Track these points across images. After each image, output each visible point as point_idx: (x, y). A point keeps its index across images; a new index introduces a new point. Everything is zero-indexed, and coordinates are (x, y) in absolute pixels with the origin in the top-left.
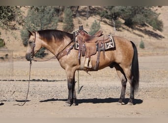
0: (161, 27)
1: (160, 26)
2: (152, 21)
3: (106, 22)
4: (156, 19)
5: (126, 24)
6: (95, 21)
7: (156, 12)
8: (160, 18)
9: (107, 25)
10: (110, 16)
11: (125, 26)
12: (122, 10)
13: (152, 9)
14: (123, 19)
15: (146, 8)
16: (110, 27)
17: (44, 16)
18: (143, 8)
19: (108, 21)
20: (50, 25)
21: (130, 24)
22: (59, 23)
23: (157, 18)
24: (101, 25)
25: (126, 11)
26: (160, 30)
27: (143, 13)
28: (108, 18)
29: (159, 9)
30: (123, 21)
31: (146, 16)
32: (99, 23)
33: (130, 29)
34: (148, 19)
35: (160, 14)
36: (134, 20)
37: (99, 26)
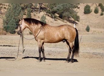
0: (78, 20)
1: (78, 19)
2: (74, 16)
3: (49, 16)
4: (76, 15)
5: (59, 17)
6: (43, 15)
7: (76, 11)
8: (78, 14)
9: (49, 17)
10: (51, 12)
11: (59, 18)
12: (58, 9)
13: (74, 9)
14: (58, 14)
15: (71, 9)
16: (51, 18)
17: (16, 11)
18: (69, 9)
19: (50, 15)
20: (19, 17)
21: (61, 17)
22: (24, 16)
23: (76, 14)
24: (46, 17)
25: (60, 10)
26: (78, 21)
27: (69, 11)
28: (50, 14)
29: (78, 9)
30: (58, 15)
31: (71, 13)
32: (45, 16)
33: (62, 20)
34: (71, 15)
35: (78, 12)
36: (64, 14)
37: (45, 18)
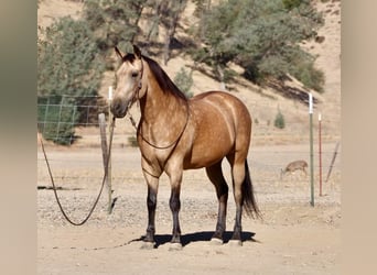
0: (321, 85)
1: (319, 81)
2: (301, 71)
3: (203, 71)
4: (310, 68)
5: (246, 75)
6: (182, 69)
7: (311, 52)
8: (319, 65)
9: (206, 77)
10: (213, 58)
11: (243, 80)
12: (239, 47)
13: (301, 45)
14: (241, 64)
15: (289, 43)
16: (212, 81)
17: (75, 57)
18: (283, 44)
19: (209, 69)
20: (87, 77)
21: (252, 75)
22: (107, 74)
23: (311, 65)
24: (194, 78)
25: (247, 48)
26: (318, 90)
27: (282, 53)
28: (209, 64)
29: (317, 45)
30: (239, 70)
31: (289, 60)
32: (191, 74)
33: (256, 87)
34: (293, 67)
35: (318, 56)
36: (263, 66)
37: (190, 81)
